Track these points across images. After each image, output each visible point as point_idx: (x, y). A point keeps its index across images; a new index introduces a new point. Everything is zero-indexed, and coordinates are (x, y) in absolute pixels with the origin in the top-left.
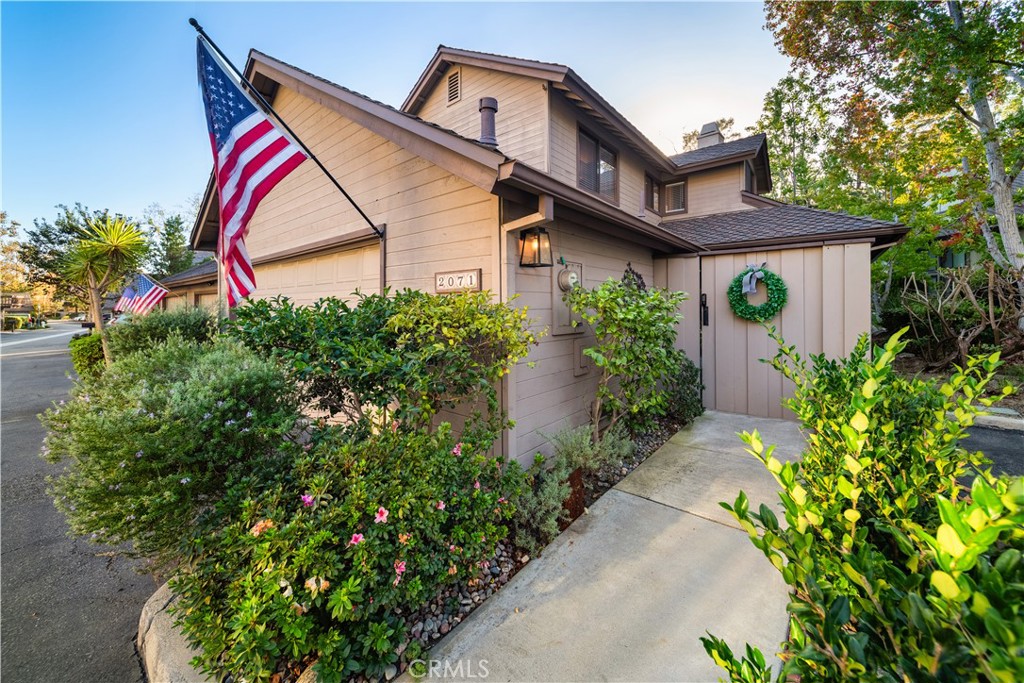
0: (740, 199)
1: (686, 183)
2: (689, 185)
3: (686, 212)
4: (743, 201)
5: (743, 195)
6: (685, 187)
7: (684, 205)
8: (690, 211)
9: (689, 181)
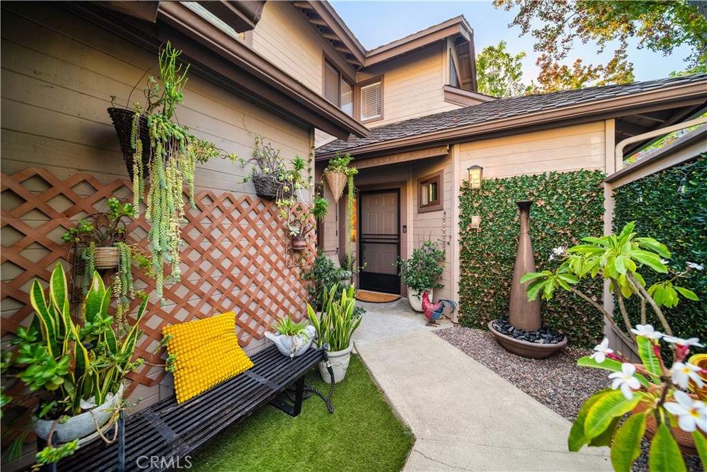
0: (442, 98)
1: (382, 85)
2: (385, 85)
3: (382, 118)
4: (446, 100)
5: (445, 91)
6: (381, 89)
7: (380, 111)
8: (386, 118)
9: (385, 80)
